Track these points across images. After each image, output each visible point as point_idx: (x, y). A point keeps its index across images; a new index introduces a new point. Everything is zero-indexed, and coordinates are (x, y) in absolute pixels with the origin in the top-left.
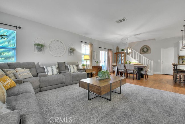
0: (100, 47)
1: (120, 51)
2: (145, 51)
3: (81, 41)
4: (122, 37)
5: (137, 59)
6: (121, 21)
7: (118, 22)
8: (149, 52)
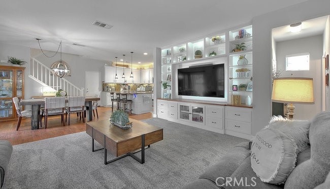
5: (55, 85)
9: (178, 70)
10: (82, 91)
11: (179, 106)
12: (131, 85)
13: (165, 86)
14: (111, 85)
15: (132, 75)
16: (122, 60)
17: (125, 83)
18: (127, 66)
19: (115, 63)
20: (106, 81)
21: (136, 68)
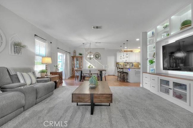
0: (58, 48)
1: (77, 55)
2: (97, 57)
3: (35, 35)
4: (84, 42)
5: (93, 63)
6: (97, 27)
7: (94, 27)
8: (100, 58)
9: (163, 46)
10: (104, 66)
11: (159, 80)
12: (134, 64)
13: (152, 62)
14: (121, 63)
15: (127, 56)
16: (126, 48)
17: (126, 62)
18: (132, 51)
19: (123, 50)
20: (118, 61)
21: (138, 52)
